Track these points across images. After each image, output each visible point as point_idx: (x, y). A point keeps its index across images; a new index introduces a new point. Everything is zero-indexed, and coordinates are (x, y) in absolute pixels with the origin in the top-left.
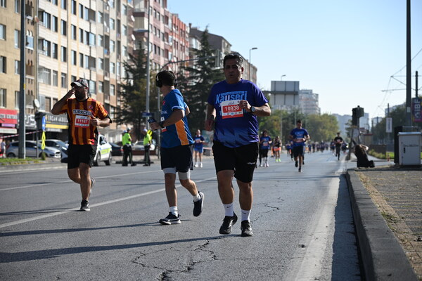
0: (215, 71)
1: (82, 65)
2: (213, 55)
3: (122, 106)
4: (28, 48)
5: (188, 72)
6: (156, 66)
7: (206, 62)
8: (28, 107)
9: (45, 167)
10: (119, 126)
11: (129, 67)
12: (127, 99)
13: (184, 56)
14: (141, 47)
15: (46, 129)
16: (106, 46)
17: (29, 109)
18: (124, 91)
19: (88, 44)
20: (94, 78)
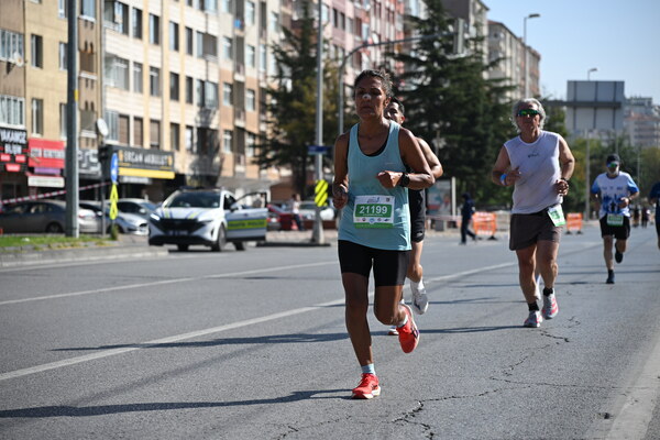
0: (456, 61)
1: (190, 51)
2: (451, 28)
3: (269, 132)
4: (85, 17)
5: (401, 64)
6: (337, 52)
7: (436, 44)
8: (85, 134)
9: (118, 253)
10: (264, 172)
11: (283, 53)
12: (278, 118)
13: (393, 31)
14: (306, 14)
15: (119, 177)
16: (239, 15)
17: (87, 139)
18: (274, 102)
19: (202, 7)
20: (214, 78)
